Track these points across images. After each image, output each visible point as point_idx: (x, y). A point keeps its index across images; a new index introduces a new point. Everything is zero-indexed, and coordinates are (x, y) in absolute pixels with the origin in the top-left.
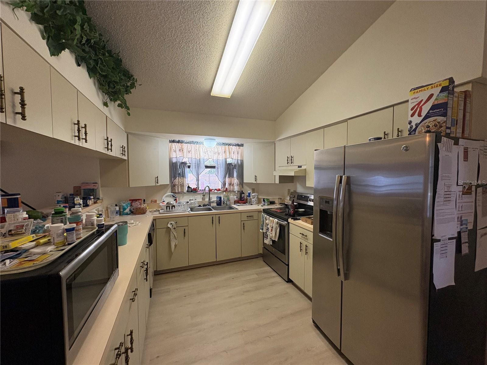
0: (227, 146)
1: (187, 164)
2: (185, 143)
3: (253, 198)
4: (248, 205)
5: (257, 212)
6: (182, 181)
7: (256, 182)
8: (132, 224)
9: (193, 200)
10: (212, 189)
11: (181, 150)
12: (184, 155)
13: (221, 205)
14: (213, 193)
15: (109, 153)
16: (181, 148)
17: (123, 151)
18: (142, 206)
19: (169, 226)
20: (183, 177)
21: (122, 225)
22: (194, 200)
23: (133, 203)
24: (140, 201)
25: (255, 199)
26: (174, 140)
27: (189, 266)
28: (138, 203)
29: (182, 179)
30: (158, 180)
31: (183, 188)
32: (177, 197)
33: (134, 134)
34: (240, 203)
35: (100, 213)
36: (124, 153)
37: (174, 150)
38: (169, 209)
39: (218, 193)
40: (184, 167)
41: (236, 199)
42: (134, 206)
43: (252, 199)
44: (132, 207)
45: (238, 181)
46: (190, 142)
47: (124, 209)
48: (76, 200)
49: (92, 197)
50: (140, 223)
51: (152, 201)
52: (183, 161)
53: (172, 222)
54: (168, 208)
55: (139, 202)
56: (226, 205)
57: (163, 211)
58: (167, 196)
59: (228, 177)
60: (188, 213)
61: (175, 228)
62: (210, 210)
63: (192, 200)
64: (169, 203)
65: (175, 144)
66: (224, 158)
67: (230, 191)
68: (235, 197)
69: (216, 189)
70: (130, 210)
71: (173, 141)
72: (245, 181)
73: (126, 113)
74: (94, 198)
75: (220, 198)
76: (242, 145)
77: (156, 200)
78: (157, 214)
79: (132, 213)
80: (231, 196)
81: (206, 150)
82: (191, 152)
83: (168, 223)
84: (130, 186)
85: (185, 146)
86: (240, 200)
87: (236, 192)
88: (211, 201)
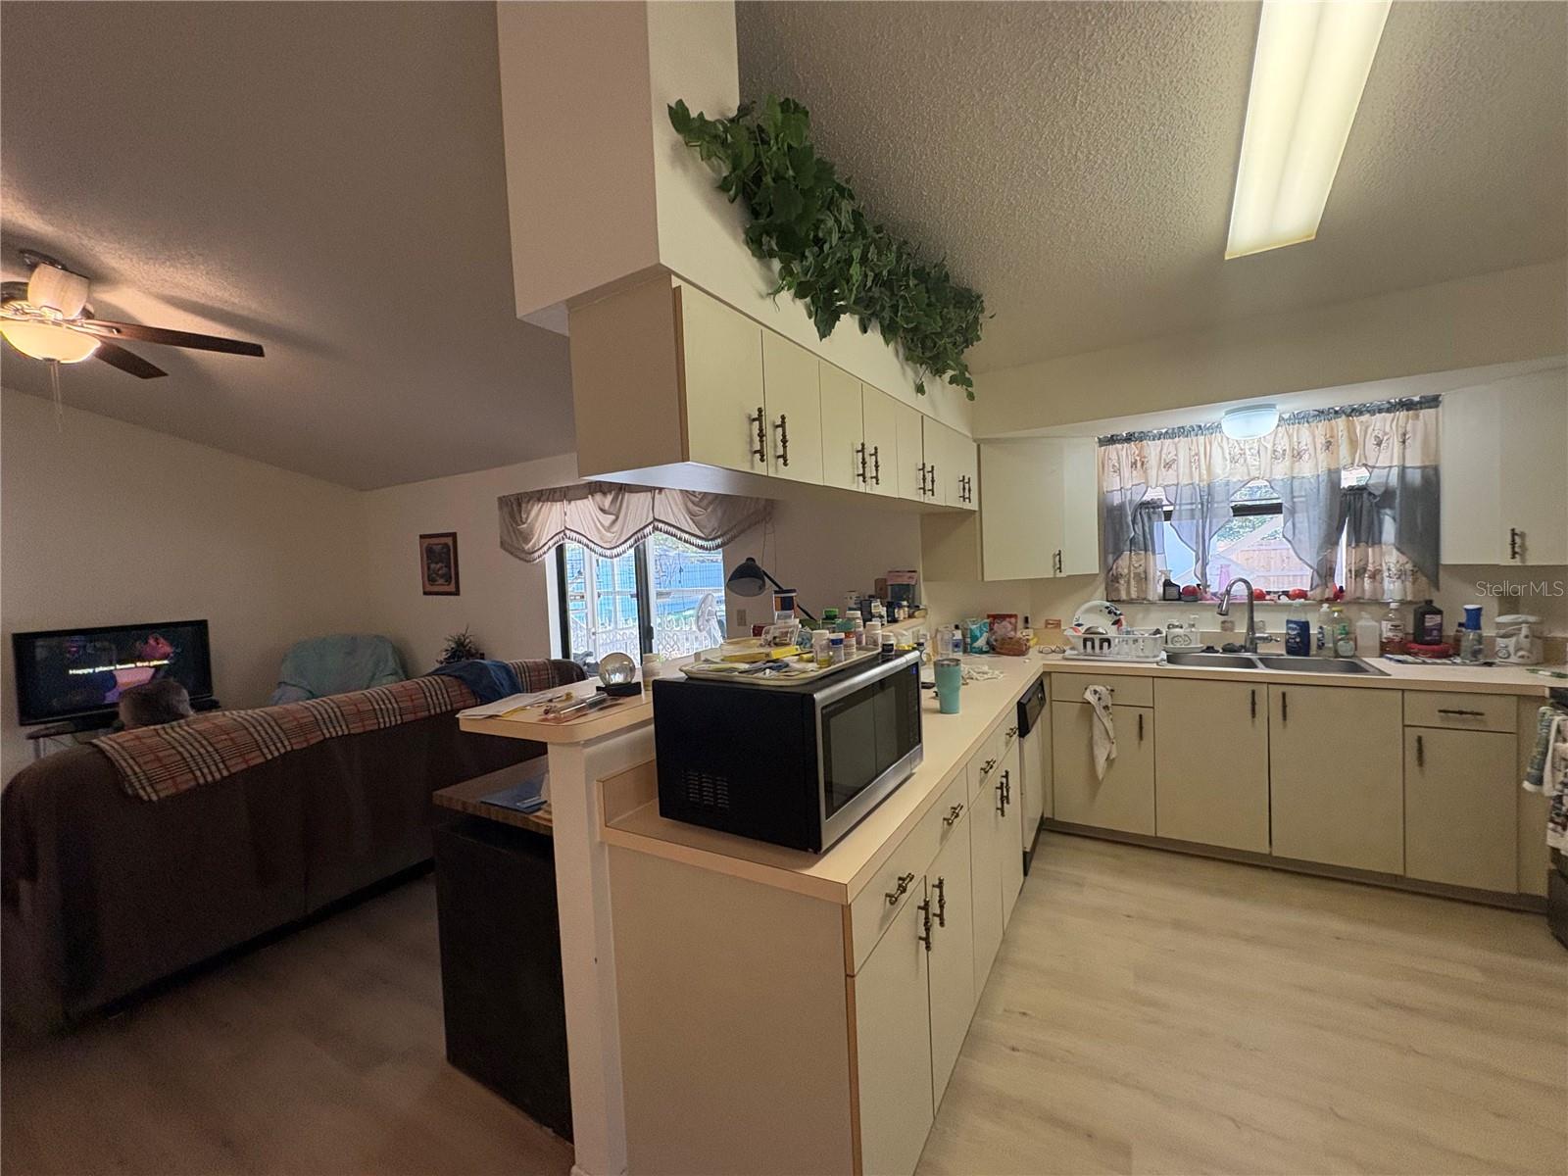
0: (1341, 422)
1: (1162, 506)
2: (1154, 440)
3: (1503, 637)
4: (1464, 664)
5: (1515, 698)
6: (1142, 562)
7: (1517, 562)
8: (984, 673)
9: (1181, 627)
10: (1269, 593)
11: (1139, 464)
12: (1147, 479)
13: (1307, 654)
14: (1267, 605)
15: (928, 499)
16: (1138, 458)
17: (964, 489)
18: (1019, 635)
19: (1089, 696)
20: (1146, 550)
21: (948, 665)
22: (1185, 626)
23: (996, 625)
24: (1013, 620)
25: (1517, 642)
26: (1112, 436)
27: (1156, 838)
28: (1009, 625)
29: (1142, 556)
30: (1060, 561)
31: (1146, 588)
32: (1120, 614)
33: (998, 440)
34: (1415, 655)
35: (922, 641)
36: (967, 495)
37: (1114, 466)
38: (1093, 647)
39: (1290, 605)
40: (1150, 518)
41: (1390, 634)
42: (999, 633)
43: (1498, 639)
44: (994, 633)
45: (1403, 559)
46: (1170, 431)
47: (975, 639)
48: (875, 606)
49: (905, 603)
50: (1002, 676)
51: (1047, 623)
52: (1147, 498)
53: (1098, 688)
54: (1089, 644)
55: (1011, 623)
56: (1332, 653)
57: (1076, 652)
58: (1089, 610)
59: (1349, 544)
60: (1155, 666)
61: (1106, 708)
62: (1250, 664)
63: (1177, 627)
64: (1093, 630)
65: (1119, 446)
66: (1322, 469)
67: (1358, 602)
68: (1386, 626)
69: (1286, 593)
70: (988, 643)
71: (1112, 440)
72: (1448, 557)
73: (965, 394)
74: (908, 607)
75: (1304, 627)
76: (1433, 402)
77: (1060, 621)
78: (1055, 660)
79: (993, 649)
80: (1361, 623)
81: (1237, 451)
82: (1174, 466)
83: (1086, 689)
84: (985, 579)
85: (1152, 448)
86: (1415, 641)
87: (1393, 605)
88: (1257, 635)
